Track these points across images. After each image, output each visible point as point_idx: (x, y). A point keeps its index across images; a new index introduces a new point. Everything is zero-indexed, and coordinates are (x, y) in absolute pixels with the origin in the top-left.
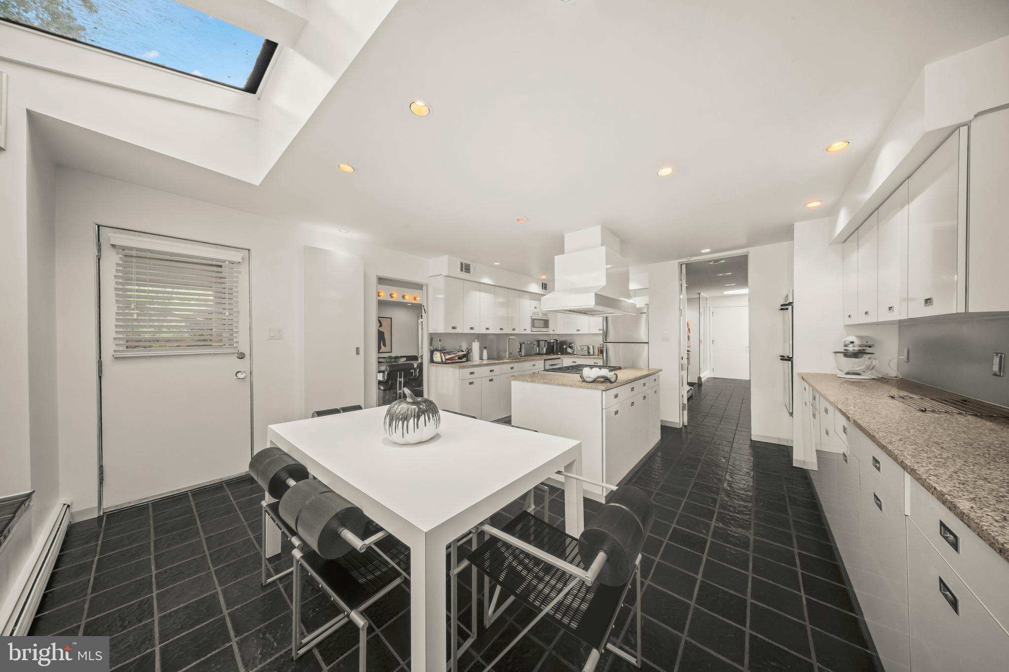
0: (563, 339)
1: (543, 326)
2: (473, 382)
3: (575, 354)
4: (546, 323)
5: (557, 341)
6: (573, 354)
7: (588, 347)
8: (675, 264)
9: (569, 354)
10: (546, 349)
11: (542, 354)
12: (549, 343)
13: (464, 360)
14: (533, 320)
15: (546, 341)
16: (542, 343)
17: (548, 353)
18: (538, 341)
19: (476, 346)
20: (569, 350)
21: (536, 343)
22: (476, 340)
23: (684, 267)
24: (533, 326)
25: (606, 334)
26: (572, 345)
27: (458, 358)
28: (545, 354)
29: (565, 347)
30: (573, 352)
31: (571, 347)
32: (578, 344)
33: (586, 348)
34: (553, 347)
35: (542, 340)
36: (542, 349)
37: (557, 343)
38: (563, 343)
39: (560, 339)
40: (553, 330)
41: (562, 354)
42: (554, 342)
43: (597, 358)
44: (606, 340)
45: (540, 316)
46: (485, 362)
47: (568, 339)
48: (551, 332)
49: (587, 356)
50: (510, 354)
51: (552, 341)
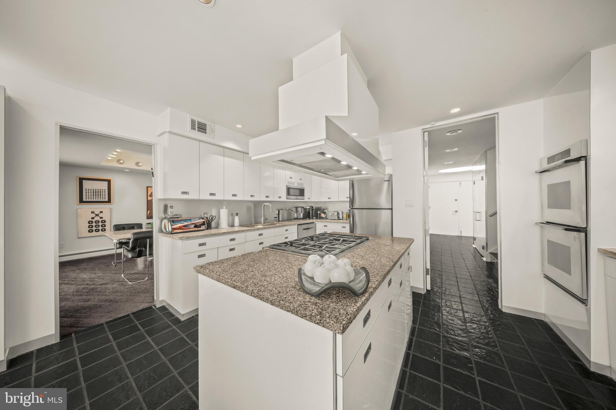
0: (318, 206)
1: (298, 195)
2: (205, 255)
3: (327, 219)
4: (302, 192)
5: (313, 207)
6: (326, 218)
7: (338, 212)
8: (418, 130)
9: (322, 218)
10: (303, 214)
11: (300, 219)
12: (305, 209)
13: (203, 227)
14: (288, 189)
15: (303, 207)
16: (299, 209)
17: (304, 218)
18: (297, 208)
19: (224, 213)
20: (323, 215)
21: (294, 210)
22: (224, 207)
23: (426, 134)
24: (288, 193)
25: (352, 201)
26: (325, 210)
27: (195, 227)
28: (301, 219)
29: (319, 212)
30: (326, 217)
31: (324, 213)
32: (331, 210)
33: (336, 214)
34: (309, 212)
35: (300, 207)
36: (300, 214)
37: (313, 209)
38: (318, 209)
39: (315, 206)
40: (309, 198)
41: (317, 218)
42: (309, 209)
43: (345, 223)
44: (352, 207)
45: (296, 186)
46: (236, 229)
47: (322, 206)
48: (306, 199)
49: (337, 221)
50: (266, 219)
51: (308, 208)
